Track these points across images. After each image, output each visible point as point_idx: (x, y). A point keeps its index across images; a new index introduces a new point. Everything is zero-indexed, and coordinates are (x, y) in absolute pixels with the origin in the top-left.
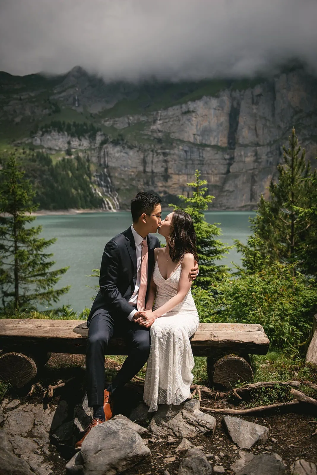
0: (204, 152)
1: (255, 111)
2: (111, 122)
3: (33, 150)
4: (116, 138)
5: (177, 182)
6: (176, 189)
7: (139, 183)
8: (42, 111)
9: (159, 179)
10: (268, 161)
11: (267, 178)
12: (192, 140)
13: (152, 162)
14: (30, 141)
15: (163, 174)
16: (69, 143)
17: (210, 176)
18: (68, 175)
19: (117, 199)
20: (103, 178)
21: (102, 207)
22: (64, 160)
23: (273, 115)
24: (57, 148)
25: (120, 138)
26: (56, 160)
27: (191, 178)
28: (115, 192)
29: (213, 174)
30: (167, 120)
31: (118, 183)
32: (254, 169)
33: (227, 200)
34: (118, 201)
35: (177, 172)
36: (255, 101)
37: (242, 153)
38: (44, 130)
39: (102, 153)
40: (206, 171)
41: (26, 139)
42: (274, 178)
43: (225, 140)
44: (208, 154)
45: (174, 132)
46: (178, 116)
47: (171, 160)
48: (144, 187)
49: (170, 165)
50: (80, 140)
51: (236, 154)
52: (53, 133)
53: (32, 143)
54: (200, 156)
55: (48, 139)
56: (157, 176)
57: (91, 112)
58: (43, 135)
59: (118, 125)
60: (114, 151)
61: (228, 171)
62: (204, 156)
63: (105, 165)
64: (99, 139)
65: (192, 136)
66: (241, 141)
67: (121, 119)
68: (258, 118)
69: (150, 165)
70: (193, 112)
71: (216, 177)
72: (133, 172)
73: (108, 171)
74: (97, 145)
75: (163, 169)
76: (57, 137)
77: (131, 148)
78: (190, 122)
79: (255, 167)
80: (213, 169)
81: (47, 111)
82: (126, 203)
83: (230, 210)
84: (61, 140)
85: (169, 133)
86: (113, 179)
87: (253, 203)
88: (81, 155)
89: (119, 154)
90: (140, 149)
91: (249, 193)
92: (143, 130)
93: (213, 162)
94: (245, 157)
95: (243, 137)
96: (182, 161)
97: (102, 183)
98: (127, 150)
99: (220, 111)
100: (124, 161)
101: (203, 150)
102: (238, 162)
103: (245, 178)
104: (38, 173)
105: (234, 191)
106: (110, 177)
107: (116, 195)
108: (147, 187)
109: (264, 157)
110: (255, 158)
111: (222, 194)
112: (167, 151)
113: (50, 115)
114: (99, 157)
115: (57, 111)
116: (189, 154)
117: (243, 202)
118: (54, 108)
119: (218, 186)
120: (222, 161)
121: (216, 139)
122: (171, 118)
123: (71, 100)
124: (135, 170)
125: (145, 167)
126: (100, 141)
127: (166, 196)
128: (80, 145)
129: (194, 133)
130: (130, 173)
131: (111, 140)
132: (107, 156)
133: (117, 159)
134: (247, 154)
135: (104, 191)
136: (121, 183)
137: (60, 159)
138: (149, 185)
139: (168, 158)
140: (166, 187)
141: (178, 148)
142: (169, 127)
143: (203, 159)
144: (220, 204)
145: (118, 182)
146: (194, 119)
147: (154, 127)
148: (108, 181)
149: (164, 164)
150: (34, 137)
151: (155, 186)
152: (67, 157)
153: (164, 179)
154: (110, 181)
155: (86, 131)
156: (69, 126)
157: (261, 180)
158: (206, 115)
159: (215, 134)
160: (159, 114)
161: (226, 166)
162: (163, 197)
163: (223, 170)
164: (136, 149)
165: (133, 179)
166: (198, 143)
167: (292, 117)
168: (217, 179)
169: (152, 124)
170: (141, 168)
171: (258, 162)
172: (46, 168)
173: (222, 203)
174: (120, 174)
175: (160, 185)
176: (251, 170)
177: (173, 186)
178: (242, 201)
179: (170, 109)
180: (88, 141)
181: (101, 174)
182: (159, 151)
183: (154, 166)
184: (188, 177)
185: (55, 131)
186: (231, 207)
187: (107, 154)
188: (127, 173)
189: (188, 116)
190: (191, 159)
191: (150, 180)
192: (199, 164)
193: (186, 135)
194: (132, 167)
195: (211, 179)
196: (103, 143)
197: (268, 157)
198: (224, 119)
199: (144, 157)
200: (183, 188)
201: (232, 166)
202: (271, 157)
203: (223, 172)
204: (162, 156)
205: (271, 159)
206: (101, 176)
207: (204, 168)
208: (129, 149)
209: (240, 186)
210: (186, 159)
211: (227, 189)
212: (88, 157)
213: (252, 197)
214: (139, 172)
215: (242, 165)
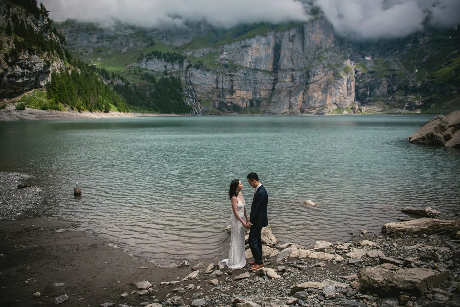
0: (257, 74)
1: (291, 46)
2: (191, 53)
3: (141, 72)
4: (197, 64)
5: (239, 95)
6: (238, 101)
7: (213, 96)
8: (142, 44)
9: (227, 93)
10: (300, 81)
11: (300, 93)
12: (248, 66)
13: (222, 81)
14: (138, 65)
15: (230, 90)
16: (165, 67)
17: (261, 91)
19: (200, 107)
20: (190, 92)
21: (191, 112)
22: (163, 78)
23: (303, 50)
24: (157, 71)
25: (200, 64)
26: (158, 78)
27: (248, 93)
28: (198, 102)
29: (263, 90)
30: (231, 52)
31: (199, 96)
32: (291, 87)
33: (274, 108)
34: (201, 109)
35: (239, 89)
36: (291, 40)
37: (283, 76)
38: (148, 57)
39: (188, 74)
40: (259, 88)
41: (135, 63)
43: (271, 66)
44: (260, 76)
45: (236, 60)
46: (238, 49)
47: (235, 80)
48: (217, 99)
49: (234, 83)
50: (173, 65)
51: (279, 77)
52: (154, 59)
53: (139, 66)
54: (254, 78)
55: (151, 64)
56: (225, 91)
57: (176, 45)
58: (147, 61)
59: (196, 55)
60: (197, 73)
61: (274, 88)
62: (257, 77)
63: (190, 83)
64: (186, 64)
65: (249, 63)
66: (282, 67)
67: (198, 50)
68: (293, 52)
69: (221, 83)
70: (250, 46)
72: (209, 88)
73: (192, 87)
74: (184, 69)
75: (230, 86)
76: (157, 62)
77: (208, 71)
78: (247, 53)
80: (264, 87)
81: (145, 44)
82: (206, 110)
83: (275, 115)
84: (160, 64)
85: (233, 61)
86: (196, 93)
87: (291, 111)
88: (174, 75)
89: (200, 75)
90: (213, 72)
91: (288, 103)
92: (214, 59)
93: (263, 81)
94: (285, 78)
95: (284, 65)
96: (242, 80)
97: (190, 95)
99: (267, 46)
100: (203, 80)
102: (280, 82)
103: (285, 93)
104: (148, 87)
105: (278, 102)
106: (194, 91)
107: (199, 104)
109: (298, 79)
110: (292, 79)
111: (270, 104)
112: (232, 73)
113: (148, 47)
114: (186, 77)
115: (152, 44)
116: (247, 76)
117: (284, 109)
118: (150, 42)
119: (267, 99)
120: (269, 81)
121: (265, 66)
122: (233, 50)
123: (161, 36)
124: (211, 87)
125: (217, 84)
126: (186, 66)
127: (232, 106)
128: (173, 68)
129: (251, 61)
130: (207, 89)
131: (194, 65)
133: (199, 78)
134: (287, 76)
135: (191, 101)
136: (201, 95)
137: (160, 78)
138: (220, 98)
139: (233, 78)
140: (231, 98)
141: (240, 72)
142: (233, 57)
143: (256, 80)
144: (268, 111)
146: (250, 51)
147: (222, 57)
149: (230, 82)
150: (141, 62)
151: (224, 98)
152: (165, 77)
153: (231, 93)
154: (194, 94)
155: (176, 59)
156: (164, 55)
157: (296, 95)
158: (258, 49)
159: (264, 62)
160: (225, 48)
161: (272, 85)
162: (230, 106)
163: (270, 87)
164: (211, 72)
165: (209, 93)
166: (253, 68)
167: (315, 52)
168: (266, 93)
169: (220, 54)
170: (215, 86)
171: (294, 82)
172: (152, 84)
173: (270, 111)
174: (201, 89)
175: (228, 97)
176: (289, 87)
177: (237, 98)
179: (233, 44)
180: (178, 66)
181: (188, 89)
182: (227, 73)
183: (223, 84)
184: (246, 92)
185: (155, 57)
186: (276, 113)
187: (192, 75)
188: (205, 88)
189: (246, 49)
190: (248, 79)
191: (221, 94)
192: (254, 83)
193: (245, 62)
194: (208, 85)
195: (262, 94)
196: (188, 67)
197: (300, 79)
198: (271, 52)
199: (217, 78)
200: (243, 100)
201: (276, 85)
202: (302, 79)
203: (270, 88)
204: (229, 77)
205: (302, 80)
206: (188, 91)
207: (257, 86)
208: (206, 72)
209: (282, 99)
210: (245, 79)
211: (273, 100)
212: (179, 77)
213: (290, 107)
214: (213, 88)
215: (283, 84)
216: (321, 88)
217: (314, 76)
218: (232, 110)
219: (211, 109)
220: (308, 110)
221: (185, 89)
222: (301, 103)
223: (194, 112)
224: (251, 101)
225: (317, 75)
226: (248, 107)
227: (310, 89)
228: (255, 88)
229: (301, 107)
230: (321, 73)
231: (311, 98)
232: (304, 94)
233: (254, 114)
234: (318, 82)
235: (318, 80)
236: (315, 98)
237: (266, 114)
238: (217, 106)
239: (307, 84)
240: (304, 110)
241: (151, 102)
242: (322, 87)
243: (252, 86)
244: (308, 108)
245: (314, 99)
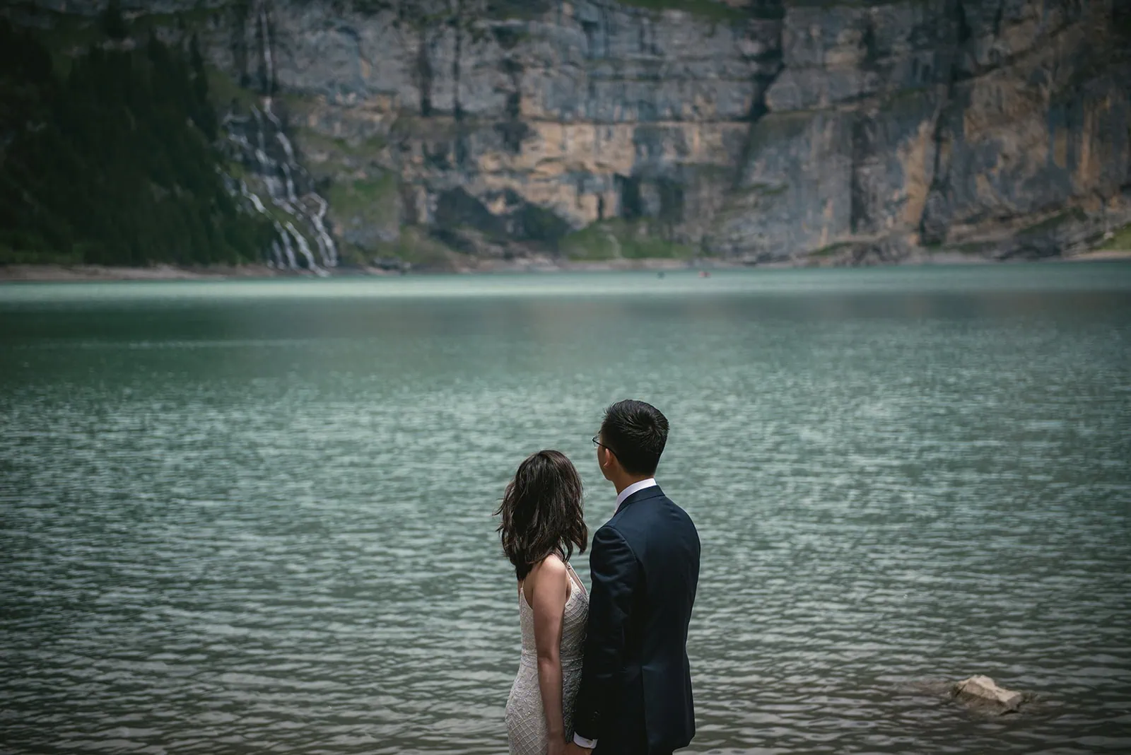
0: (658, 28)
5: (556, 153)
6: (553, 183)
7: (404, 156)
9: (487, 141)
10: (915, 63)
11: (917, 133)
13: (456, 69)
15: (501, 120)
17: (684, 125)
19: (327, 223)
20: (261, 136)
21: (274, 258)
22: (95, 55)
27: (609, 136)
28: (315, 196)
29: (697, 118)
31: (321, 158)
32: (862, 96)
33: (762, 224)
34: (330, 234)
35: (556, 112)
37: (815, 32)
39: (251, 31)
40: (672, 108)
42: (944, 134)
44: (677, 37)
47: (531, 60)
48: (425, 174)
49: (529, 78)
51: (787, 39)
54: (643, 47)
56: (475, 128)
62: (660, 44)
63: (264, 80)
69: (449, 82)
71: (713, 131)
72: (378, 110)
73: (276, 107)
75: (501, 99)
77: (369, 8)
79: (868, 89)
82: (362, 242)
83: (772, 265)
86: (302, 141)
87: (864, 237)
88: (166, 36)
89: (320, 34)
90: (402, 13)
91: (847, 196)
93: (697, 67)
94: (827, 47)
96: (573, 64)
97: (261, 156)
98: (354, 19)
100: (341, 64)
101: (656, 19)
102: (799, 68)
103: (828, 134)
105: (785, 187)
106: (288, 131)
107: (318, 206)
108: (440, 174)
109: (900, 47)
110: (864, 52)
111: (741, 202)
112: (514, 22)
114: (238, 48)
116: (599, 35)
117: (825, 230)
119: (722, 170)
120: (735, 66)
124: (386, 103)
125: (425, 89)
127: (516, 213)
130: (367, 116)
132: (272, 42)
133: (315, 54)
134: (834, 36)
135: (271, 191)
136: (332, 156)
137: (76, 51)
138: (444, 167)
139: (520, 52)
141: (559, 12)
143: (656, 58)
144: (730, 241)
145: (321, 151)
148: (281, 147)
149: (504, 77)
151: (470, 168)
152: (109, 45)
153: (506, 139)
154: (288, 147)
157: (892, 142)
161: (749, 86)
162: (505, 217)
163: (736, 100)
164: (390, 16)
165: (378, 142)
168: (716, 138)
170: (412, 97)
172: (30, 90)
173: (741, 239)
174: (329, 119)
175: (491, 165)
176: (849, 100)
177: (542, 169)
178: (817, 228)
181: (253, 119)
182: (482, 24)
183: (462, 88)
184: (598, 133)
186: (776, 253)
187: (271, 32)
188: (354, 113)
190: (606, 58)
191: (452, 145)
192: (641, 78)
194: (374, 91)
195: (692, 140)
197: (917, 48)
199: (423, 50)
200: (580, 178)
201: (774, 87)
202: (925, 47)
203: (738, 109)
204: (494, 46)
205: (928, 57)
206: (250, 128)
207: (660, 96)
208: (358, 17)
209: (810, 167)
210: (589, 58)
211: (756, 178)
212: (194, 44)
213: (859, 212)
214: (404, 111)
215: (815, 79)
216: (1039, 98)
217: (997, 32)
218: (519, 239)
219: (390, 232)
220: (965, 228)
221: (229, 117)
222: (923, 190)
223: (290, 254)
224: (628, 186)
225: (1016, 21)
226: (611, 220)
227: (977, 107)
228: (649, 108)
229: (925, 215)
230: (1039, 9)
231: (980, 159)
232: (937, 138)
233: (649, 263)
234: (1020, 64)
235: (1022, 54)
236: (1006, 157)
237: (717, 263)
238: (424, 217)
239: (957, 75)
240: (943, 229)
241: (26, 196)
242: (1046, 93)
243: (630, 96)
244: (969, 221)
245: (1000, 163)
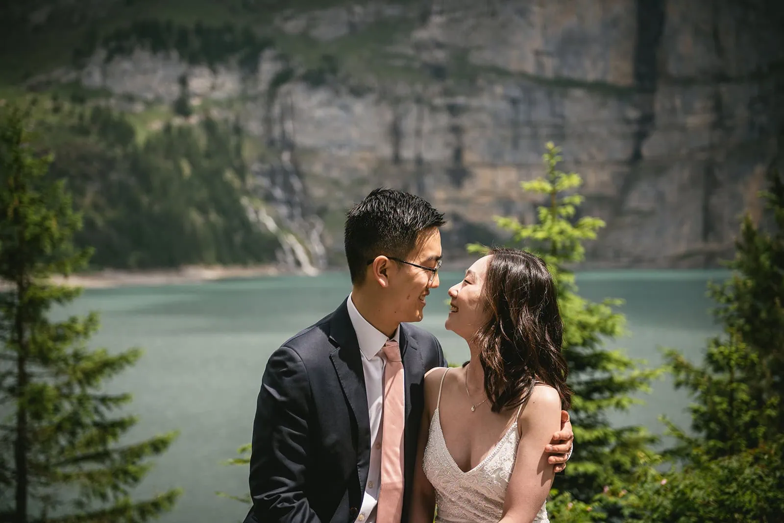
0: (565, 102)
2: (303, 22)
3: (82, 102)
5: (488, 188)
6: (487, 209)
9: (438, 180)
10: (752, 124)
11: (752, 173)
12: (530, 67)
13: (418, 131)
14: (73, 76)
15: (449, 166)
17: (583, 168)
18: (179, 171)
19: (320, 238)
20: (279, 179)
21: (277, 261)
22: (168, 129)
24: (150, 96)
25: (326, 66)
27: (528, 175)
28: (315, 218)
29: (593, 162)
30: (459, 14)
31: (321, 193)
32: (711, 147)
33: (635, 237)
34: (323, 244)
35: (489, 160)
37: (677, 103)
38: (113, 44)
39: (277, 110)
41: (62, 71)
43: (626, 67)
44: (577, 108)
45: (479, 48)
47: (471, 125)
49: (469, 138)
50: (214, 73)
51: (657, 108)
52: (138, 53)
53: (78, 82)
54: (554, 115)
55: (125, 71)
56: (430, 171)
58: (109, 59)
59: (321, 30)
60: (312, 105)
61: (637, 156)
62: (566, 113)
63: (284, 142)
64: (268, 68)
65: (531, 57)
66: (673, 68)
69: (413, 140)
72: (363, 160)
73: (294, 161)
74: (263, 87)
75: (449, 152)
76: (149, 64)
77: (358, 92)
78: (524, 17)
79: (716, 142)
80: (593, 152)
83: (644, 266)
84: (161, 73)
85: (466, 51)
86: (309, 181)
87: (712, 246)
88: (216, 114)
90: (382, 95)
91: (700, 217)
92: (391, 44)
93: (593, 129)
94: (685, 114)
95: (679, 58)
96: (502, 127)
97: (277, 192)
98: (348, 100)
100: (338, 130)
101: (563, 96)
102: (665, 128)
103: (686, 173)
105: (654, 211)
106: (300, 175)
107: (316, 225)
109: (741, 113)
110: (715, 115)
111: (621, 221)
112: (461, 100)
114: (268, 121)
116: (522, 107)
117: (683, 242)
119: (609, 199)
120: (619, 127)
121: (600, 67)
124: (368, 155)
125: (396, 146)
126: (270, 76)
127: (459, 229)
128: (213, 88)
129: (539, 48)
130: (355, 164)
131: (301, 71)
132: (291, 117)
133: (319, 124)
134: (691, 105)
135: (284, 215)
136: (329, 192)
137: (156, 126)
139: (464, 120)
140: (457, 202)
141: (492, 93)
142: (465, 34)
143: (562, 122)
144: (613, 248)
145: (321, 189)
146: (536, 9)
147: (421, 35)
148: (293, 186)
149: (450, 137)
150: (83, 66)
152: (178, 121)
153: (452, 178)
154: (298, 186)
155: (232, 48)
156: (183, 33)
157: (735, 179)
159: (596, 48)
161: (630, 141)
162: (451, 231)
163: (621, 150)
164: (371, 98)
165: (361, 182)
166: (549, 76)
168: (605, 177)
169: (417, 24)
170: (386, 151)
171: (725, 128)
172: (118, 152)
173: (620, 247)
174: (328, 167)
175: (442, 196)
176: (703, 150)
177: (478, 199)
178: (677, 240)
180: (237, 76)
181: (273, 166)
182: (437, 101)
183: (422, 145)
184: (520, 174)
185: (143, 47)
187: (291, 110)
188: (346, 163)
190: (527, 123)
191: (413, 182)
192: (551, 137)
193: (513, 54)
194: (360, 148)
195: (587, 178)
196: (281, 79)
197: (754, 113)
199: (396, 119)
201: (647, 142)
202: (761, 112)
203: (621, 156)
204: (446, 115)
205: (762, 119)
206: (272, 173)
210: (514, 123)
211: (633, 205)
213: (709, 228)
214: (381, 161)
221: (257, 167)
222: (758, 214)
